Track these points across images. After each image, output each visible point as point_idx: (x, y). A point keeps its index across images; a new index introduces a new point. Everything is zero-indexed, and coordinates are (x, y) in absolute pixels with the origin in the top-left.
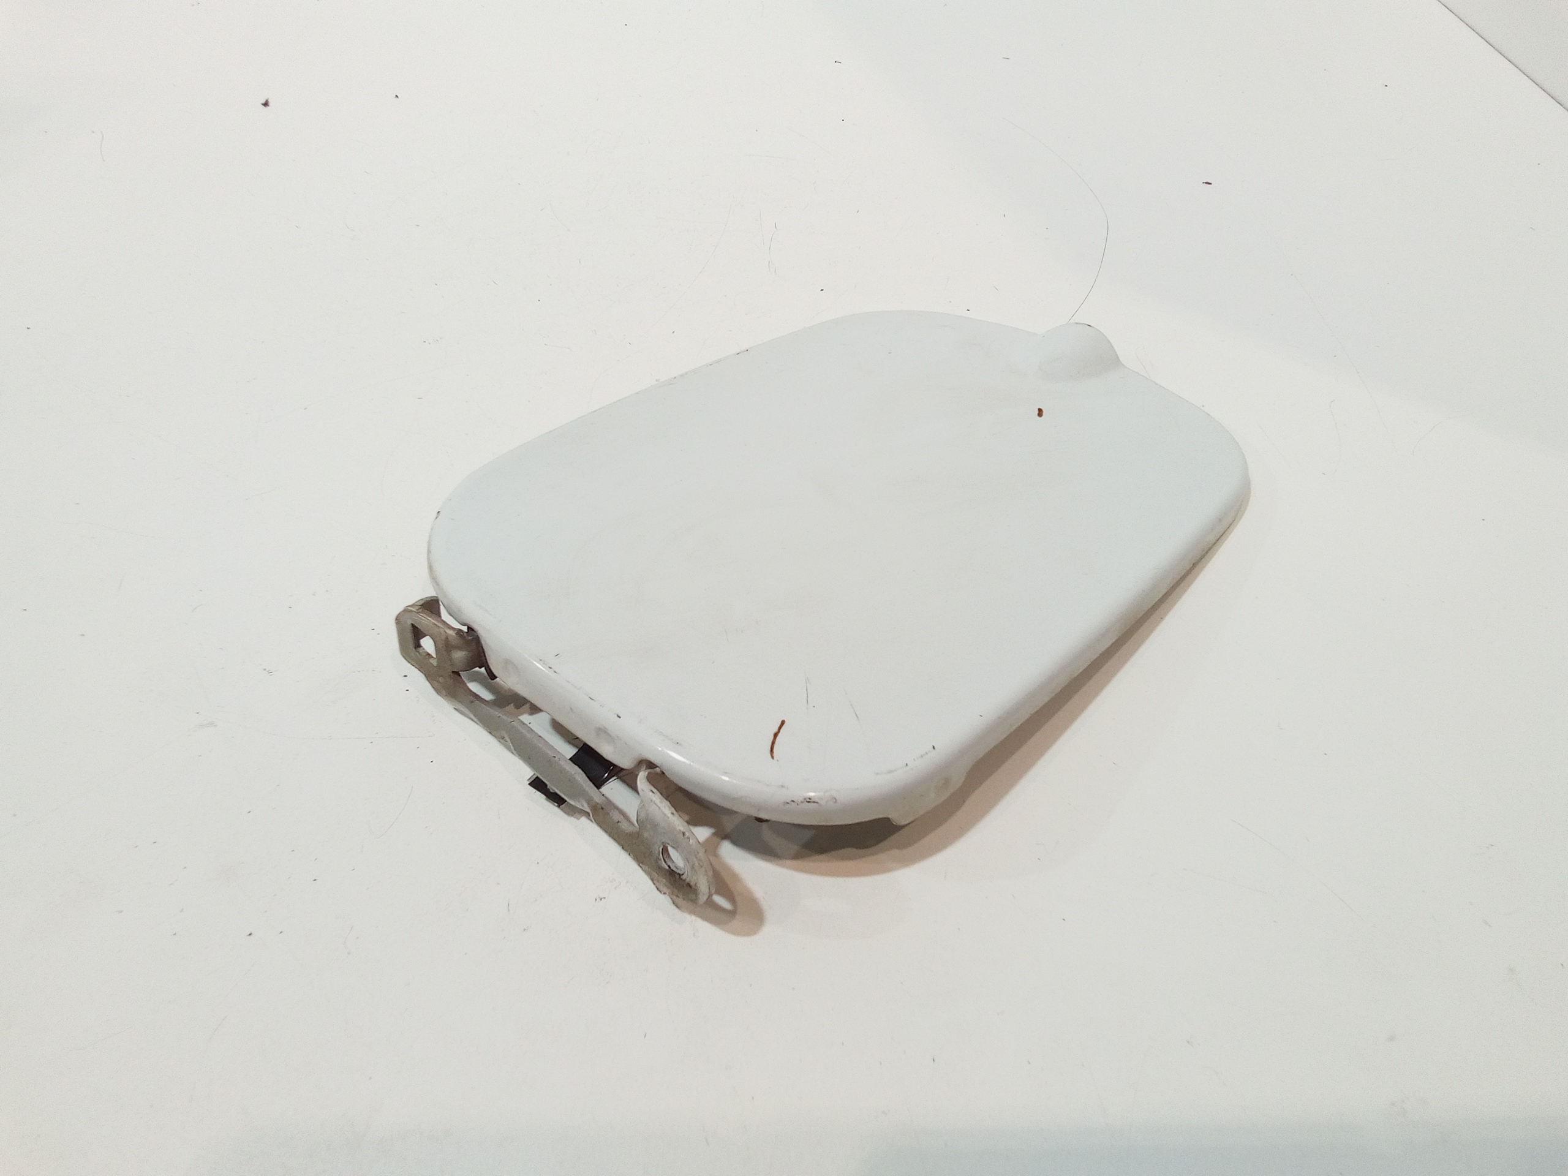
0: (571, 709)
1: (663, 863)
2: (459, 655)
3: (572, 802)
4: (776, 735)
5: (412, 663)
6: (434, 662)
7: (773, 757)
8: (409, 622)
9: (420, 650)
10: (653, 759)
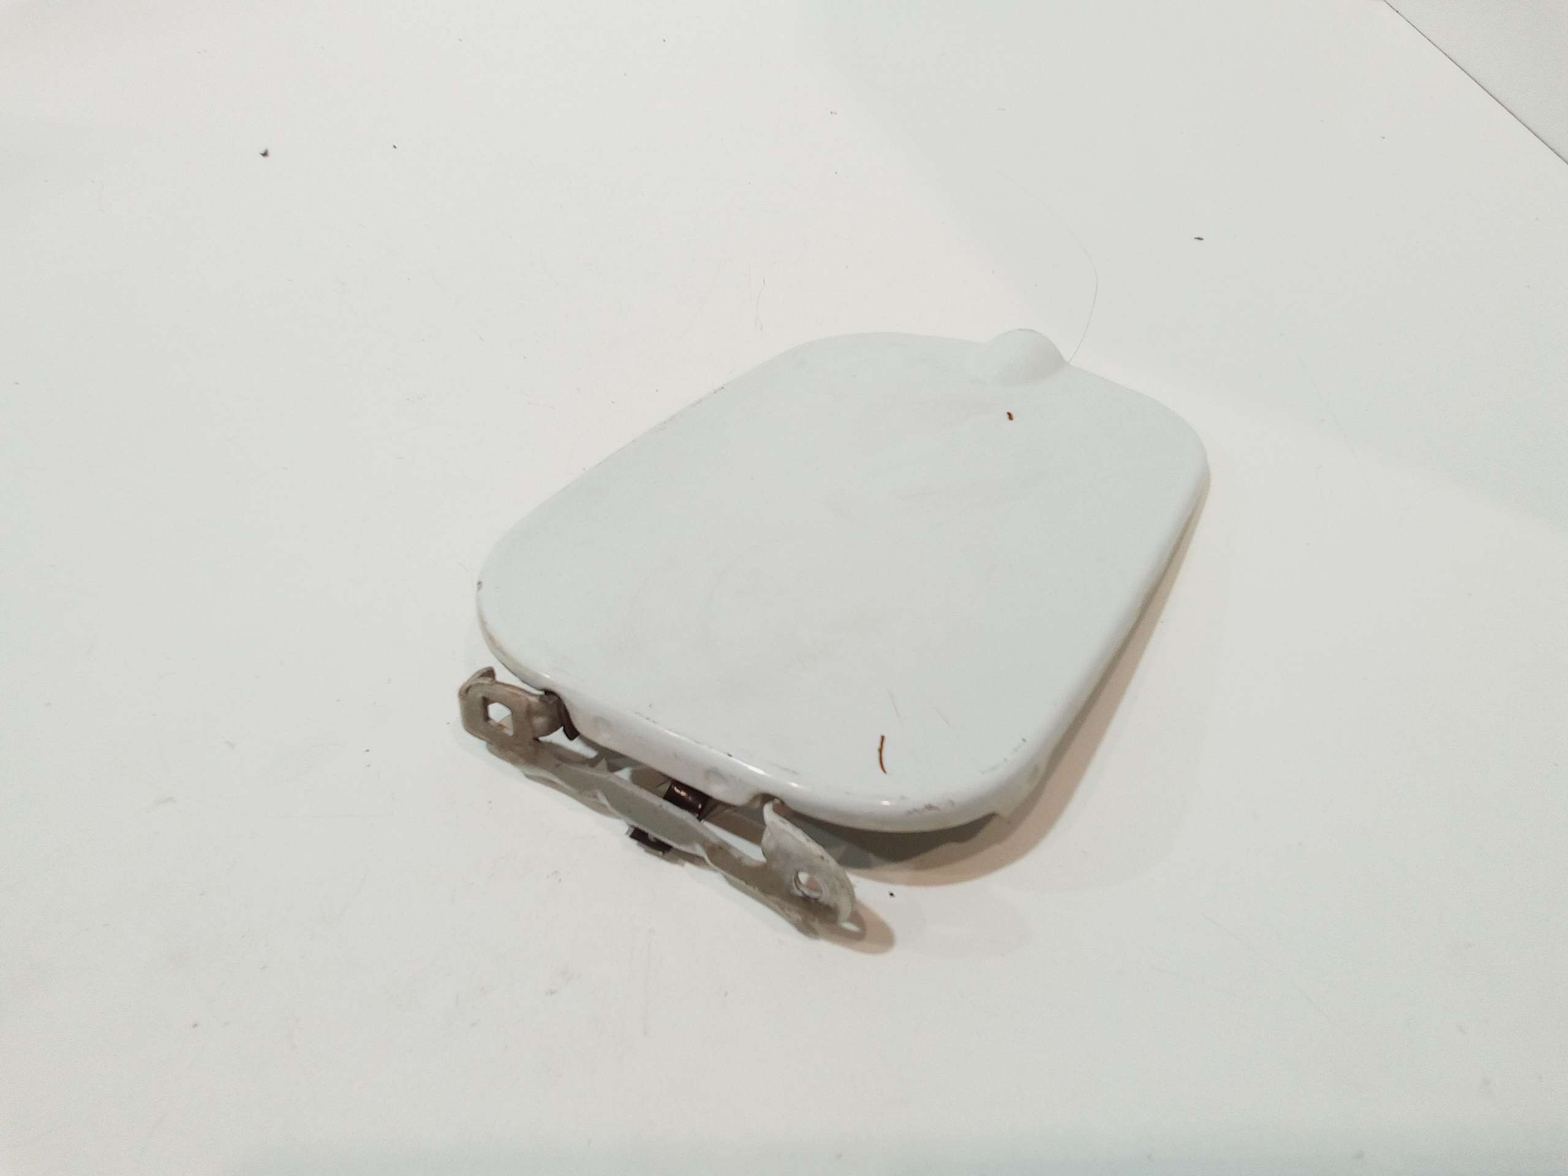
0: (676, 756)
1: (795, 889)
2: (539, 721)
3: (683, 848)
4: (880, 751)
5: (481, 736)
6: (510, 732)
7: (885, 772)
8: (480, 695)
9: (490, 722)
10: (771, 790)
